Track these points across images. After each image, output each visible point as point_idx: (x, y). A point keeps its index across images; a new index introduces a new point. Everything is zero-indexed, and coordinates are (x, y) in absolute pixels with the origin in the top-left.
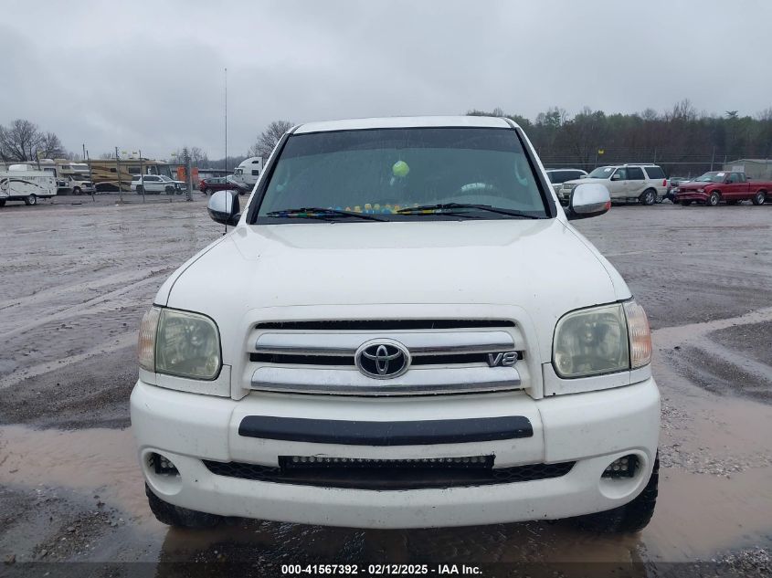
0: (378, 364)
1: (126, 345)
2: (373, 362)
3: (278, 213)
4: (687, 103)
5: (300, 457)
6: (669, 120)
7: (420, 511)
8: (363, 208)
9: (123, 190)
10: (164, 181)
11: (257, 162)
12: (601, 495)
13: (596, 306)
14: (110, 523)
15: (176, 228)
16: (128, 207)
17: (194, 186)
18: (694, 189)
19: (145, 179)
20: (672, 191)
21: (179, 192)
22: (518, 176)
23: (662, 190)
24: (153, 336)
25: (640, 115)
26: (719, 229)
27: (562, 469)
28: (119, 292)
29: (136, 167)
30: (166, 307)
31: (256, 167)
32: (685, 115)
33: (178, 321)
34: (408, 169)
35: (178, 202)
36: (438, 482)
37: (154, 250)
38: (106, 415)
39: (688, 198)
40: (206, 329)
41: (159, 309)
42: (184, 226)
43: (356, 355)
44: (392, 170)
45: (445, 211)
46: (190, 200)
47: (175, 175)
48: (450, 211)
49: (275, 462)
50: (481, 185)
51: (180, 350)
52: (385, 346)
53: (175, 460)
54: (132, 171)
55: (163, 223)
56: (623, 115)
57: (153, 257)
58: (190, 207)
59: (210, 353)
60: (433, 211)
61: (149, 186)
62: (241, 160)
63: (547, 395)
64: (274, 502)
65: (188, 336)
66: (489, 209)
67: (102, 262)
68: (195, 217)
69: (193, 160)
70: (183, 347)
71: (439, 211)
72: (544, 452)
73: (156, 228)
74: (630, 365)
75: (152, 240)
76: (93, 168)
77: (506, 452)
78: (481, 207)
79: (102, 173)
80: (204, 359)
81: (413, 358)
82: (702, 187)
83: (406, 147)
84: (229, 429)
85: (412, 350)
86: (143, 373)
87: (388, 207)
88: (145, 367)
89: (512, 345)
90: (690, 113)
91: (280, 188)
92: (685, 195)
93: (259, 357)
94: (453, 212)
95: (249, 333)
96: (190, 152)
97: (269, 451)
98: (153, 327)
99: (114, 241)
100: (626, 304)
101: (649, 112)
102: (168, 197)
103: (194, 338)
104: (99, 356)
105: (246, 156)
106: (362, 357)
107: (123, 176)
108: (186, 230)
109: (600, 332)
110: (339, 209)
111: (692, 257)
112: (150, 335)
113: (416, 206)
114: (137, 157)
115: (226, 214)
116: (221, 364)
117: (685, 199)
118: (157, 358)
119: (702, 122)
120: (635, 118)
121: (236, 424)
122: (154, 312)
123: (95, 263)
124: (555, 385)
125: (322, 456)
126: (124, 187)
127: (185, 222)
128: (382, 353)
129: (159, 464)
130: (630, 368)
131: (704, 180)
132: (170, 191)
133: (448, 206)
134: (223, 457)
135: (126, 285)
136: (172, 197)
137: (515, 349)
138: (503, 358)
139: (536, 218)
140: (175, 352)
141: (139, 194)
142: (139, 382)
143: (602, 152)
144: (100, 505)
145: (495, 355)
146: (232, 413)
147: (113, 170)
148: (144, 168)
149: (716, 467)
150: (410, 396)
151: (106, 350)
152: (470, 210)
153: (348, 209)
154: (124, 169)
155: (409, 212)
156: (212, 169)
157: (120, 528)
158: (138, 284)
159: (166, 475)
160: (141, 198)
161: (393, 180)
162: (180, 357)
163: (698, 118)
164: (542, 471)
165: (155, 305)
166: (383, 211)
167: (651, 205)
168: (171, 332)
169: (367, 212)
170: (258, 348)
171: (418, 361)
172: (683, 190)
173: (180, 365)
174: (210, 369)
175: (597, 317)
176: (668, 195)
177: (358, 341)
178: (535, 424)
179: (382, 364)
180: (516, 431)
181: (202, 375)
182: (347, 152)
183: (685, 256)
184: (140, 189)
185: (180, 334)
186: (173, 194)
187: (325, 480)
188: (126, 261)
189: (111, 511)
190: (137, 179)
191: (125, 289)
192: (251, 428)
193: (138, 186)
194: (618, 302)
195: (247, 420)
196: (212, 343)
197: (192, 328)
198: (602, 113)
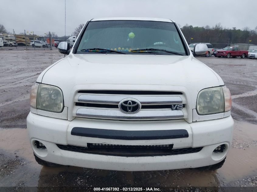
0: (128, 108)
1: (27, 98)
2: (126, 107)
3: (85, 50)
4: (220, 24)
5: (95, 144)
6: (214, 30)
7: (143, 165)
8: (117, 49)
9: (27, 46)
10: (42, 43)
11: (75, 38)
12: (212, 159)
13: (213, 87)
14: (21, 164)
15: (46, 59)
16: (29, 51)
17: (52, 45)
18: (222, 52)
19: (35, 42)
20: (215, 53)
21: (47, 47)
22: (175, 40)
23: (212, 52)
24: (36, 95)
25: (204, 27)
26: (230, 65)
27: (198, 149)
28: (25, 80)
29: (32, 38)
30: (41, 83)
31: (74, 39)
32: (219, 28)
33: (46, 89)
34: (134, 36)
35: (47, 50)
36: (150, 154)
37: (38, 66)
38: (20, 123)
39: (220, 55)
40: (57, 92)
41: (38, 84)
42: (49, 58)
43: (119, 104)
44: (128, 35)
45: (149, 51)
46: (51, 50)
47: (46, 41)
48: (150, 51)
49: (86, 145)
50: (161, 43)
51: (47, 100)
52: (131, 101)
53: (44, 144)
54: (30, 39)
55: (41, 57)
56: (199, 27)
57: (38, 68)
58: (52, 52)
59: (59, 102)
60: (144, 51)
61: (36, 44)
62: (69, 37)
63: (193, 121)
64: (85, 161)
65: (50, 95)
66: (165, 51)
67: (19, 69)
68: (53, 55)
69: (52, 36)
70: (48, 99)
71: (147, 51)
72: (192, 143)
73: (39, 59)
74: (224, 110)
75: (37, 62)
76: (17, 37)
77: (178, 143)
78: (163, 51)
79: (20, 39)
80: (57, 104)
81: (142, 106)
82: (225, 52)
83: (134, 27)
84: (67, 132)
85: (141, 103)
86: (32, 109)
87: (127, 49)
88: (33, 107)
89: (181, 102)
90: (221, 27)
91: (85, 41)
92: (219, 54)
93: (79, 104)
94: (152, 52)
95: (75, 95)
96: (51, 33)
97: (83, 141)
98: (36, 91)
99: (24, 62)
100: (223, 87)
101: (207, 26)
102: (43, 49)
103: (53, 96)
104: (17, 102)
105: (71, 36)
106: (122, 105)
107: (27, 41)
108: (50, 59)
109: (211, 98)
110: (108, 49)
111: (223, 74)
112: (34, 94)
113: (138, 49)
114: (32, 34)
115: (65, 50)
116: (64, 107)
117: (219, 55)
118: (37, 103)
119: (224, 30)
120: (203, 28)
121: (70, 130)
122: (36, 85)
123: (17, 70)
124: (197, 117)
125: (105, 143)
126: (28, 44)
127: (49, 57)
128: (130, 104)
129: (38, 145)
130: (224, 112)
131: (226, 49)
132: (44, 46)
133: (150, 50)
134: (64, 143)
135: (28, 77)
136: (45, 49)
137: (182, 103)
138: (177, 107)
139: (183, 55)
140: (45, 101)
141: (33, 47)
142: (30, 113)
143: (192, 39)
144: (17, 157)
145: (174, 105)
146: (68, 125)
147: (24, 38)
148: (35, 38)
149: (240, 146)
150: (140, 121)
151: (20, 100)
152: (158, 51)
153: (112, 49)
154: (28, 38)
155: (135, 51)
156: (59, 40)
157: (24, 166)
158: (32, 77)
159: (42, 149)
160: (33, 48)
161: (128, 40)
162: (47, 103)
163: (223, 29)
164: (191, 150)
165: (37, 82)
166: (125, 50)
167: (208, 57)
168: (43, 93)
169: (119, 51)
170: (79, 101)
171: (144, 107)
172: (219, 52)
173: (47, 106)
174: (59, 108)
175: (211, 92)
176: (214, 54)
177: (121, 99)
178: (189, 132)
179: (130, 108)
180: (182, 135)
181: (55, 110)
182: (112, 28)
183: (221, 74)
184: (33, 45)
185: (47, 94)
186: (45, 47)
187: (105, 152)
188: (29, 69)
189: (21, 159)
190: (33, 42)
191: (27, 79)
192: (76, 132)
193: (33, 44)
194: (220, 86)
195: (75, 129)
196: (60, 98)
197: (51, 92)
198: (192, 26)
